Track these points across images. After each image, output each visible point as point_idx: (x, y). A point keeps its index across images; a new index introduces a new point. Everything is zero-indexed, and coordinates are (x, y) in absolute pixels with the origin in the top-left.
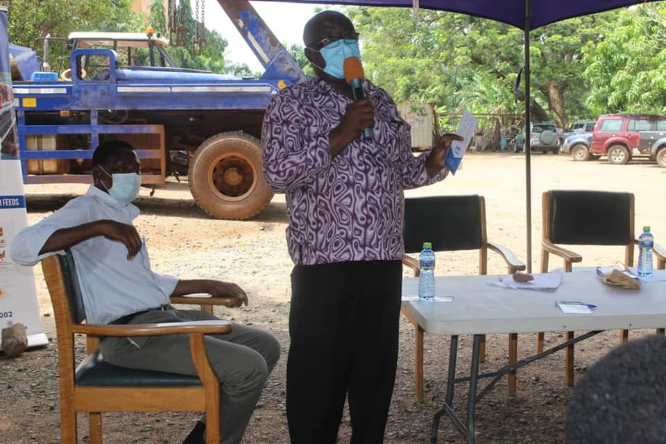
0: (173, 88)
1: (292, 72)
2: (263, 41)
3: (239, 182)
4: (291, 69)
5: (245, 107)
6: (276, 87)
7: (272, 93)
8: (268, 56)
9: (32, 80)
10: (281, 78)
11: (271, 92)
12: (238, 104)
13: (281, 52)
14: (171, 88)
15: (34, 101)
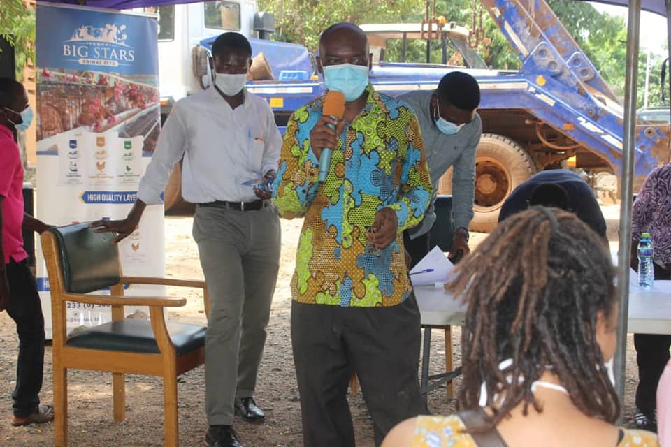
0: (421, 86)
1: (553, 66)
2: (521, 32)
3: (493, 190)
4: (552, 63)
5: (498, 106)
6: (535, 82)
7: (530, 90)
8: (526, 48)
9: (280, 80)
10: (541, 73)
11: (528, 88)
12: (491, 103)
13: (541, 43)
14: (419, 86)
15: (281, 100)
